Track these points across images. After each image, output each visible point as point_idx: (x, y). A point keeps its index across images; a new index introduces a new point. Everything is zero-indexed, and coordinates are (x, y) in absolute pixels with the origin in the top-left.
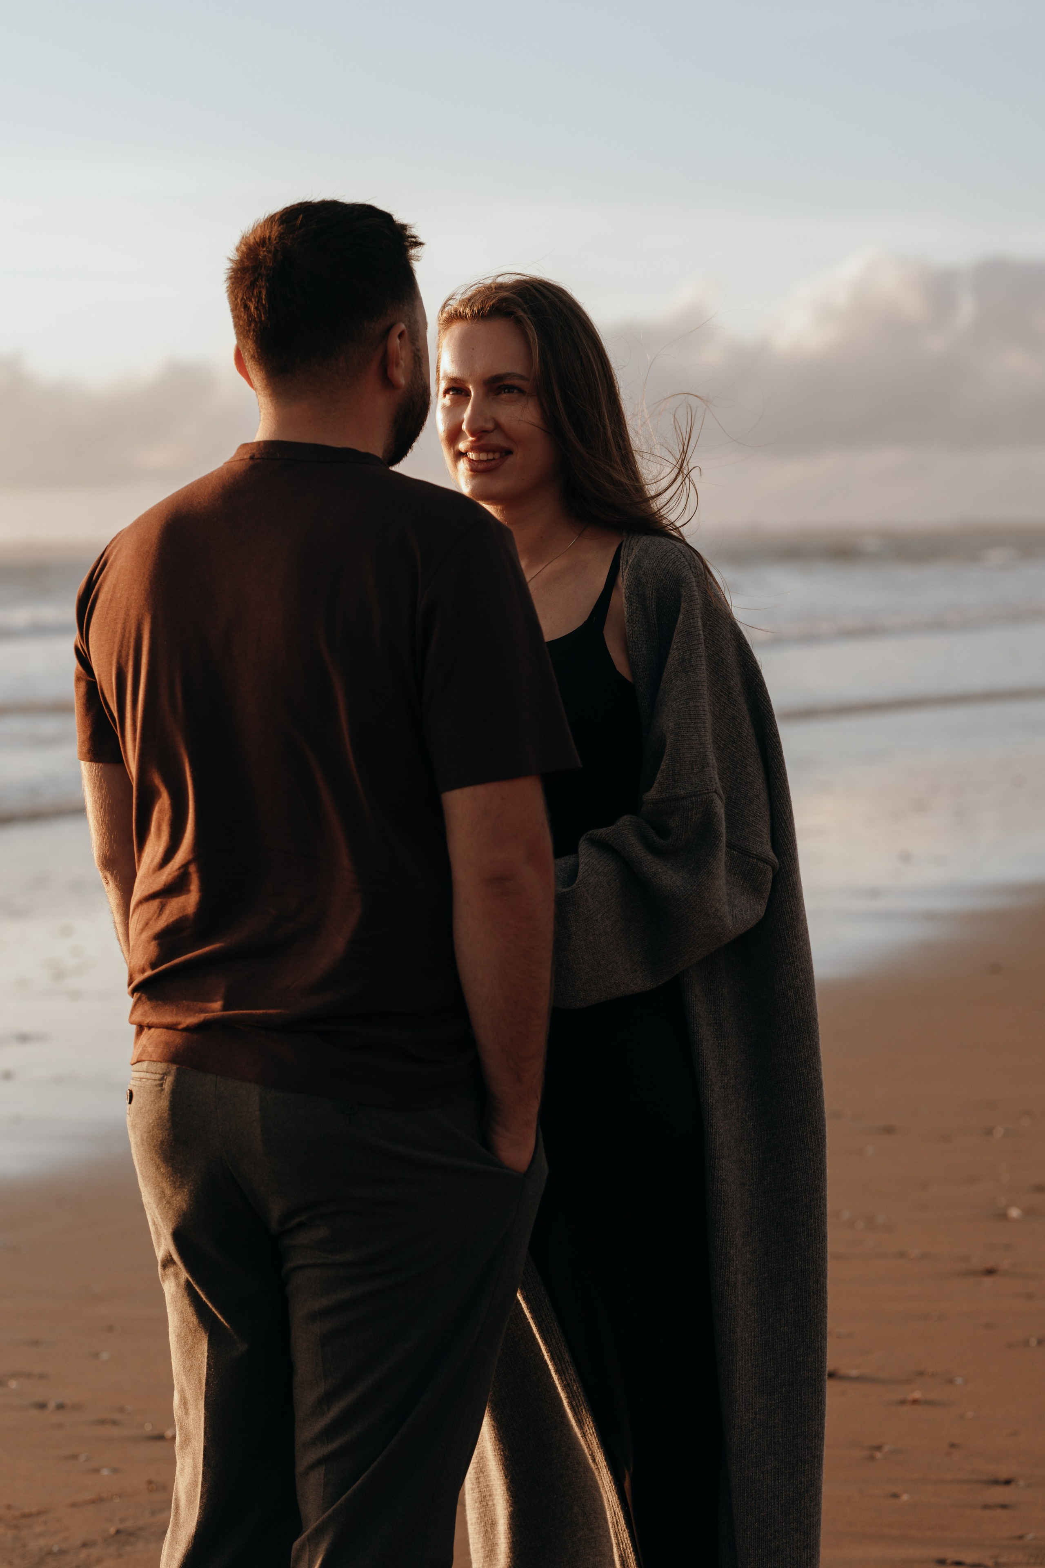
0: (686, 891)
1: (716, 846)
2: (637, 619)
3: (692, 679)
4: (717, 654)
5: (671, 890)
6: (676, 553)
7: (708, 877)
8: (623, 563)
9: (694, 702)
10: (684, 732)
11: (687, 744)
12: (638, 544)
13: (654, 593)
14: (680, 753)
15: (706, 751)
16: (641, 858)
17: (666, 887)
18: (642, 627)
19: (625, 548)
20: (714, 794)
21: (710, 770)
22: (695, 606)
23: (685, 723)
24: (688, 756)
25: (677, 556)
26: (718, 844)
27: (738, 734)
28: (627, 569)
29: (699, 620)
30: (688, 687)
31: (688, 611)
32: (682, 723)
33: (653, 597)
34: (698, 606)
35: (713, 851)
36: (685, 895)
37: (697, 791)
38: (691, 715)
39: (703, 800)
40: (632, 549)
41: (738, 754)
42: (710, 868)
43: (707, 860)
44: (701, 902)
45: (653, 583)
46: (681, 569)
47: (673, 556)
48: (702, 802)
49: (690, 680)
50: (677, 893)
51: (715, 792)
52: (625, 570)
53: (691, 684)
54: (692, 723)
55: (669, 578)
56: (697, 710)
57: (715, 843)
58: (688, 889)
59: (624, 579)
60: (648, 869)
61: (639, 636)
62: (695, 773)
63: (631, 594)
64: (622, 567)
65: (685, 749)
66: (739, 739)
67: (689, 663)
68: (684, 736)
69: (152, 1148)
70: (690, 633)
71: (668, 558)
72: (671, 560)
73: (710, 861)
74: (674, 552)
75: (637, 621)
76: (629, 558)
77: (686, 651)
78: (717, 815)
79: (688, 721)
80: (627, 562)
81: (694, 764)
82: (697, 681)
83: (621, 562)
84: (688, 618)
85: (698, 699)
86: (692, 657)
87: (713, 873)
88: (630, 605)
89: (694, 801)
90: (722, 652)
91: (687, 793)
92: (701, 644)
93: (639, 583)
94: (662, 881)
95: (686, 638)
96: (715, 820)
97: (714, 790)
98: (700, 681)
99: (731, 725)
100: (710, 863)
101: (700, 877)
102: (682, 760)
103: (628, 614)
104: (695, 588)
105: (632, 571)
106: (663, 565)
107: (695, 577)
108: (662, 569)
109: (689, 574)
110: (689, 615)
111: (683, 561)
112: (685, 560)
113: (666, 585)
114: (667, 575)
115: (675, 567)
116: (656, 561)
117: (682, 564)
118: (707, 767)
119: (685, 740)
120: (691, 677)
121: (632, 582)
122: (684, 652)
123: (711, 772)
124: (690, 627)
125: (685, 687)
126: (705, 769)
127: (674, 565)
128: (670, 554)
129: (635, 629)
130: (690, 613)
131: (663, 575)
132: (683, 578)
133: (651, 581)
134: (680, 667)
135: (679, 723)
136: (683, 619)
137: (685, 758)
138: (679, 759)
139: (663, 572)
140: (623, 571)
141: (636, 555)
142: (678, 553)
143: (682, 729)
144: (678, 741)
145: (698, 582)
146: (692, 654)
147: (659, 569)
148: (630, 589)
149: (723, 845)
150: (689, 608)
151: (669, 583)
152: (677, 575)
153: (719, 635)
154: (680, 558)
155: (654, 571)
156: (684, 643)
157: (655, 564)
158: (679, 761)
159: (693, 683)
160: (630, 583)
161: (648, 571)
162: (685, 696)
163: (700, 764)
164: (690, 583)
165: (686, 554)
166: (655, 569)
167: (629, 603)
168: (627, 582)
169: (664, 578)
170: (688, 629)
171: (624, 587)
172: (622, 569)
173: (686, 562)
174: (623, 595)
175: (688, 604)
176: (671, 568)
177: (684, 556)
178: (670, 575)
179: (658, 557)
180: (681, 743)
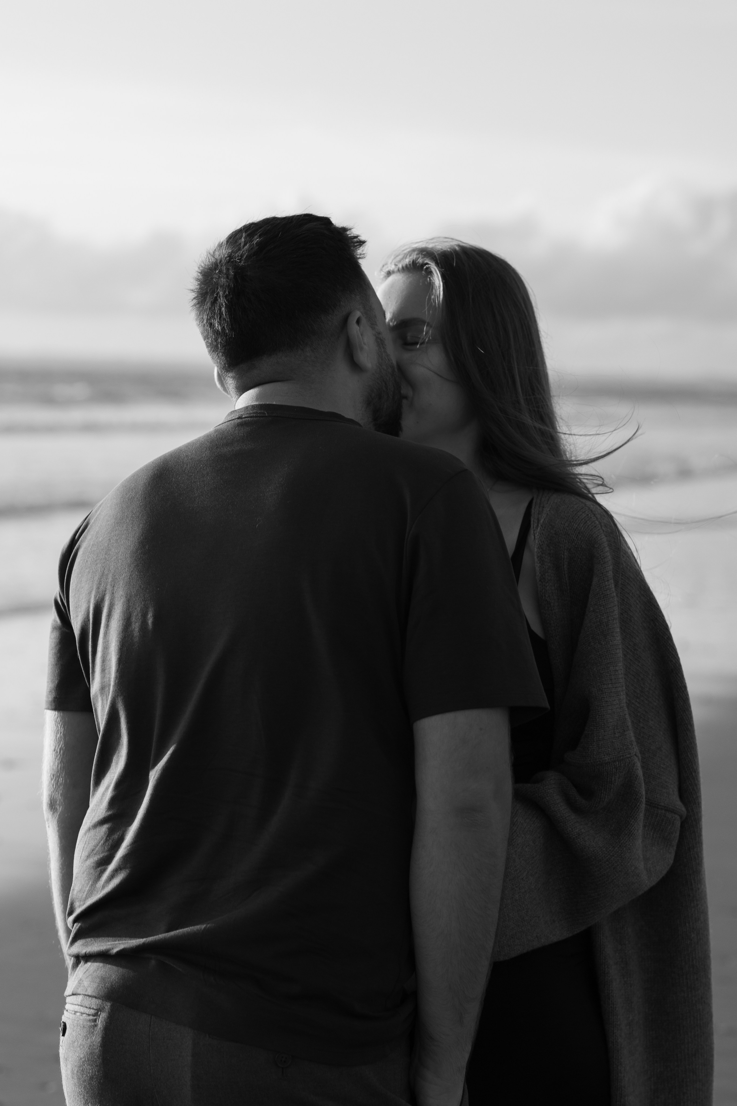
0: (608, 852)
1: (637, 808)
2: (549, 578)
3: (611, 642)
4: (626, 612)
5: (593, 851)
6: (586, 512)
7: (629, 838)
8: (534, 521)
10: (607, 697)
11: (610, 709)
12: (549, 501)
13: (565, 554)
14: (604, 719)
15: (625, 715)
16: (566, 818)
17: (589, 848)
18: (554, 586)
19: (535, 505)
20: (635, 757)
21: (630, 733)
22: (608, 568)
23: (607, 688)
24: (611, 721)
25: (588, 515)
26: (639, 805)
28: (539, 528)
29: (612, 581)
30: (607, 651)
31: (602, 573)
32: (605, 689)
33: (565, 557)
34: (611, 567)
35: (634, 812)
36: (607, 856)
37: (621, 756)
39: (626, 764)
40: (543, 507)
42: (632, 830)
43: (628, 821)
44: (622, 862)
45: (565, 543)
46: (592, 529)
48: (625, 766)
49: (609, 644)
50: (600, 854)
51: (635, 755)
54: (613, 687)
55: (581, 538)
56: (617, 674)
57: (636, 805)
58: (610, 850)
59: (536, 538)
60: (572, 829)
61: (551, 594)
62: (616, 737)
63: (543, 553)
64: (534, 524)
65: (608, 714)
67: (607, 626)
68: (607, 701)
69: (82, 1082)
71: (579, 517)
72: (582, 520)
73: (631, 822)
74: (584, 511)
75: (549, 580)
76: (540, 516)
77: (603, 614)
78: (638, 777)
80: (538, 520)
81: (616, 728)
82: (615, 645)
83: (532, 520)
84: (603, 580)
85: (617, 663)
86: (609, 620)
87: (634, 834)
88: (542, 565)
89: (618, 766)
90: (630, 610)
91: (611, 759)
92: (615, 606)
93: (550, 543)
94: (585, 841)
95: (602, 601)
96: (636, 783)
97: (635, 753)
98: (618, 645)
100: (631, 824)
101: (622, 839)
102: (605, 726)
103: (540, 573)
104: (607, 549)
105: (544, 530)
106: (575, 524)
107: (606, 536)
108: (574, 529)
109: (600, 535)
110: (604, 578)
111: (594, 521)
112: (595, 519)
113: (578, 545)
114: (579, 535)
115: (587, 526)
116: (567, 520)
117: (593, 524)
118: (627, 731)
119: (608, 705)
120: (610, 641)
121: (543, 541)
122: (601, 615)
123: (631, 735)
124: (606, 589)
125: (605, 651)
126: (626, 733)
127: (585, 525)
128: (581, 513)
129: (547, 588)
130: (605, 575)
131: (575, 535)
132: (595, 539)
133: (563, 541)
134: (598, 630)
135: (602, 689)
136: (599, 582)
137: (608, 723)
138: (603, 725)
139: (575, 532)
140: (535, 529)
141: (547, 514)
142: (588, 512)
143: (605, 694)
144: (602, 707)
145: (609, 541)
146: (609, 617)
147: (571, 529)
148: (542, 548)
149: (643, 806)
150: (603, 571)
151: (581, 543)
152: (589, 535)
153: (628, 593)
154: (591, 518)
155: (566, 530)
156: (601, 606)
157: (566, 524)
158: (603, 727)
159: (612, 647)
160: (541, 542)
161: (560, 531)
162: (606, 661)
163: (621, 728)
164: (602, 544)
165: (597, 512)
166: (567, 529)
167: (541, 562)
168: (538, 541)
169: (575, 538)
170: (604, 592)
171: (536, 546)
172: (533, 527)
173: (597, 521)
174: (535, 554)
175: (602, 566)
176: (582, 528)
177: (594, 515)
178: (582, 535)
179: (569, 516)
180: (604, 709)
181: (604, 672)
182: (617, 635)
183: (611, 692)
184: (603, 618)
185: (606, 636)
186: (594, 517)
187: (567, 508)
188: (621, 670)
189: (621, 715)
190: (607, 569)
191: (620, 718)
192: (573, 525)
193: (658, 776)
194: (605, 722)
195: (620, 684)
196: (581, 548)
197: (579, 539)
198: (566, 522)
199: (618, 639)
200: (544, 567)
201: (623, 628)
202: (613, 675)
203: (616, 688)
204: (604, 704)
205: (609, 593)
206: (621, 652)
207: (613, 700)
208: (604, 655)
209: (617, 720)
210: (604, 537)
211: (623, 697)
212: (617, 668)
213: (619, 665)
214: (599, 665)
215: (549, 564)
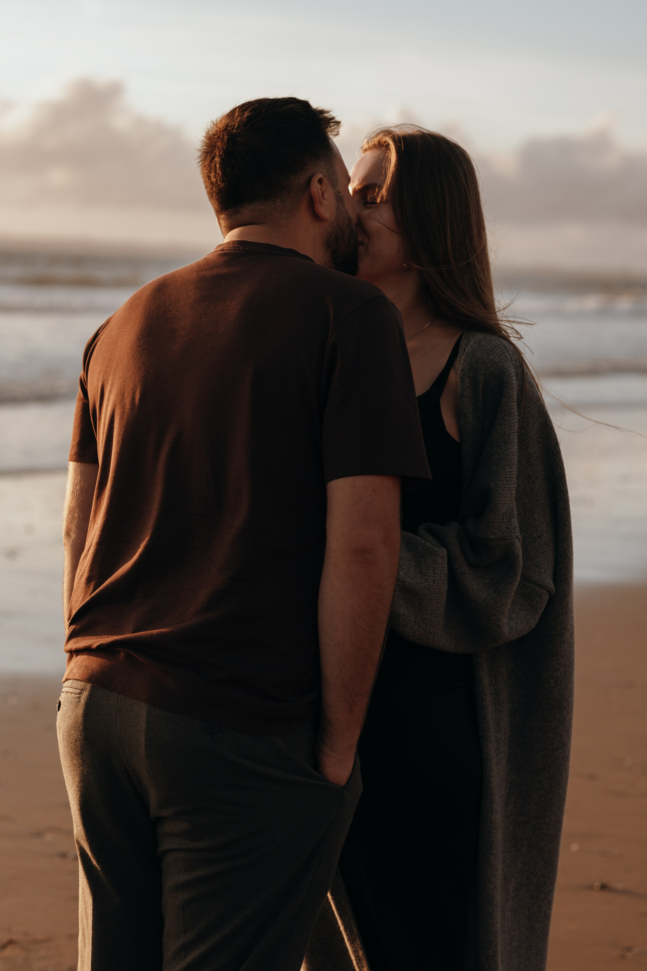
1: (515, 577)
2: (467, 395)
3: (510, 450)
4: (524, 428)
6: (502, 348)
8: (461, 351)
9: (509, 468)
11: (502, 500)
12: (474, 338)
13: (482, 377)
14: (497, 507)
15: (513, 506)
18: (471, 401)
19: (464, 339)
20: (517, 540)
23: (502, 484)
24: (502, 509)
25: (503, 350)
27: (531, 489)
28: (464, 356)
29: (515, 403)
30: (506, 456)
32: (500, 484)
33: (481, 380)
34: (516, 392)
37: (504, 537)
38: (507, 478)
39: (510, 544)
40: (470, 341)
41: (529, 504)
45: (482, 369)
46: (505, 361)
47: (499, 350)
48: (507, 545)
49: (508, 451)
51: (517, 538)
52: (462, 356)
53: (509, 454)
54: (507, 484)
55: (495, 367)
56: (511, 475)
57: (514, 574)
59: (461, 363)
61: (467, 408)
62: (504, 522)
63: (464, 376)
64: (460, 353)
65: (501, 504)
66: (531, 493)
67: (508, 436)
68: (501, 493)
70: (511, 413)
71: (495, 351)
72: (497, 354)
74: (500, 347)
75: (467, 397)
76: (466, 347)
77: (507, 427)
78: (517, 555)
79: (505, 482)
80: (465, 350)
81: (505, 515)
82: (513, 452)
83: (460, 349)
84: (510, 401)
85: (512, 466)
86: (511, 433)
88: (463, 384)
89: (501, 544)
90: (528, 427)
91: (496, 537)
92: (516, 422)
93: (471, 368)
95: (507, 417)
97: (517, 536)
98: (515, 452)
99: (526, 482)
102: (497, 513)
103: (461, 390)
104: (514, 378)
105: (467, 358)
106: (491, 356)
107: (515, 368)
108: (490, 360)
109: (510, 366)
110: (511, 399)
111: (507, 355)
112: (508, 354)
113: (492, 372)
114: (494, 365)
115: (500, 359)
116: (486, 353)
117: (506, 358)
118: (513, 518)
119: (501, 497)
120: (509, 448)
121: (466, 366)
122: (505, 428)
123: (515, 522)
124: (511, 408)
125: (504, 456)
126: (512, 520)
127: (499, 358)
128: (498, 348)
129: (465, 402)
130: (511, 397)
131: (490, 364)
132: (506, 369)
133: (481, 367)
134: (501, 439)
135: (497, 483)
136: (506, 402)
137: (500, 510)
138: (495, 511)
139: (490, 362)
140: (461, 356)
141: (472, 346)
142: (503, 348)
143: (500, 488)
144: (496, 498)
145: (517, 373)
146: (511, 430)
147: (488, 360)
148: (464, 371)
149: (519, 578)
150: (511, 394)
151: (495, 371)
152: (501, 365)
153: (528, 414)
154: (505, 353)
155: (483, 360)
156: (506, 421)
157: (485, 355)
158: (494, 512)
159: (510, 453)
160: (464, 367)
161: (480, 359)
162: (504, 463)
163: (509, 515)
164: (511, 373)
165: (510, 350)
166: (485, 359)
167: (462, 382)
168: (462, 366)
169: (490, 367)
170: (509, 411)
171: (460, 369)
172: (460, 356)
173: (509, 356)
174: (459, 375)
175: (510, 390)
176: (497, 360)
177: (508, 351)
178: (496, 365)
179: (488, 350)
180: (498, 499)
181: (501, 472)
182: (515, 445)
183: (505, 487)
184: (506, 430)
185: (507, 444)
186: (507, 353)
187: (488, 343)
188: (515, 471)
189: (510, 506)
190: (514, 393)
191: (509, 508)
192: (490, 357)
193: (535, 558)
194: (497, 509)
195: (513, 482)
196: (494, 375)
197: (494, 367)
198: (485, 354)
199: (515, 448)
200: (464, 386)
201: (520, 440)
202: (508, 475)
203: (509, 484)
204: (498, 495)
205: (513, 412)
206: (517, 458)
207: (505, 494)
208: (503, 458)
209: (507, 509)
210: (513, 368)
211: (514, 492)
212: (512, 470)
213: (514, 467)
214: (498, 465)
215: (468, 385)
